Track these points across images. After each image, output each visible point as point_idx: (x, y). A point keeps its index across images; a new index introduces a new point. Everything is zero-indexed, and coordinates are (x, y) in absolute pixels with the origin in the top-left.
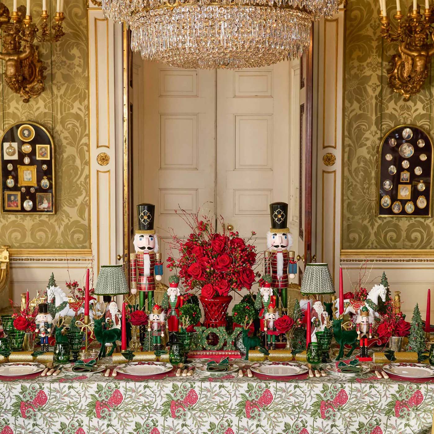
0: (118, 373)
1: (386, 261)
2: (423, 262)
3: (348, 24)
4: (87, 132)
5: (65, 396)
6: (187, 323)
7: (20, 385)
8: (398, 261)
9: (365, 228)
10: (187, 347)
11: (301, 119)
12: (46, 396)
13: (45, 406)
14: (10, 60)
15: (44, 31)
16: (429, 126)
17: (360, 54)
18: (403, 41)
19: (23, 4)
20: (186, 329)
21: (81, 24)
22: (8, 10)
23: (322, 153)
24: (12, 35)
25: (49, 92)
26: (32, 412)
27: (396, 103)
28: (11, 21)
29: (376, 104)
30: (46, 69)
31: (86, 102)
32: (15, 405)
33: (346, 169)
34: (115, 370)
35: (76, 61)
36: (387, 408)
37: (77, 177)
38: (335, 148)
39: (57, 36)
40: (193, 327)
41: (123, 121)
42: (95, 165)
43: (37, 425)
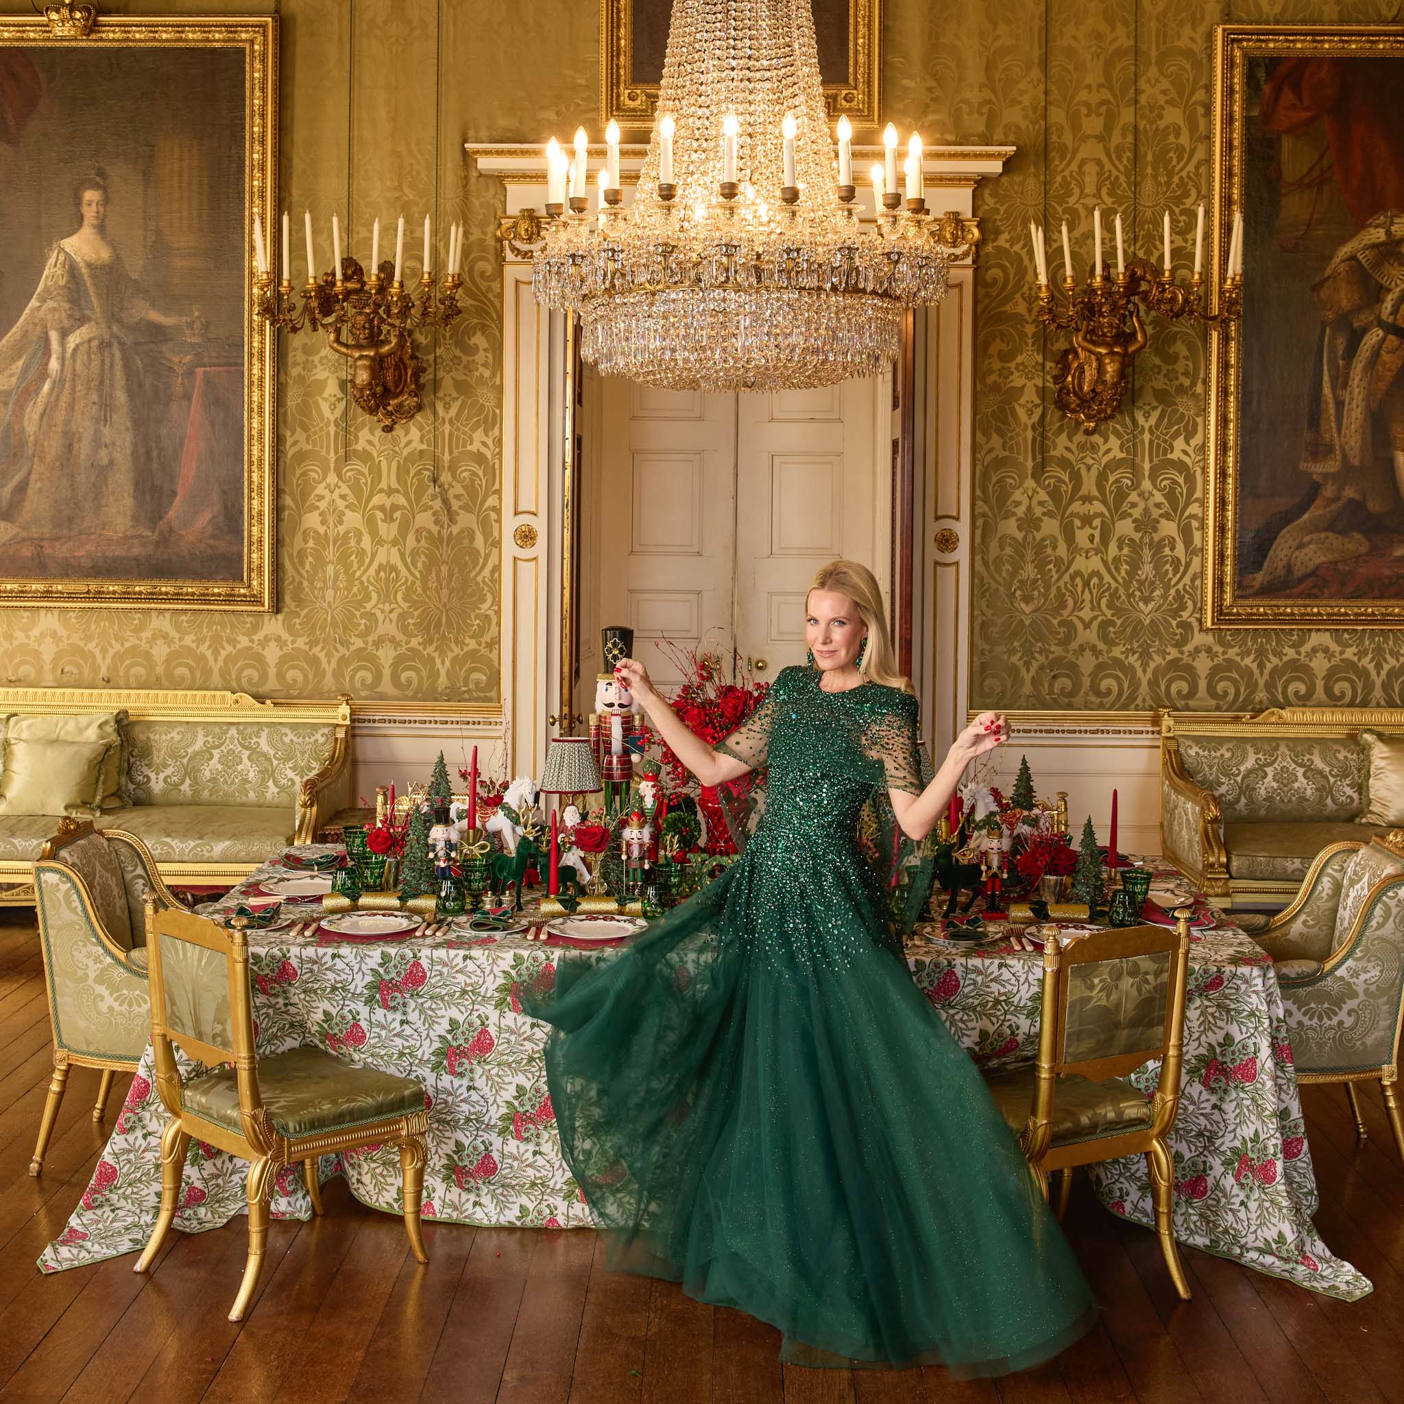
0: (549, 934)
1: (1052, 732)
2: (1122, 735)
3: (981, 291)
4: (497, 486)
5: (457, 972)
6: (675, 847)
7: (379, 951)
8: (1075, 732)
9: (1013, 670)
10: (674, 891)
11: (894, 467)
12: (423, 972)
13: (423, 989)
14: (361, 357)
15: (426, 308)
16: (1132, 480)
17: (1004, 347)
18: (1078, 330)
19: (390, 259)
20: (673, 857)
21: (490, 289)
22: (361, 269)
23: (933, 528)
24: (368, 314)
25: (429, 412)
26: (399, 1000)
27: (1070, 438)
28: (367, 288)
29: (1034, 440)
30: (424, 370)
31: (496, 430)
32: (370, 986)
33: (978, 558)
34: (546, 929)
35: (480, 357)
36: (1029, 1004)
37: (478, 569)
38: (957, 519)
39: (447, 317)
40: (685, 854)
41: (564, 468)
42: (509, 548)
43: (408, 1023)
